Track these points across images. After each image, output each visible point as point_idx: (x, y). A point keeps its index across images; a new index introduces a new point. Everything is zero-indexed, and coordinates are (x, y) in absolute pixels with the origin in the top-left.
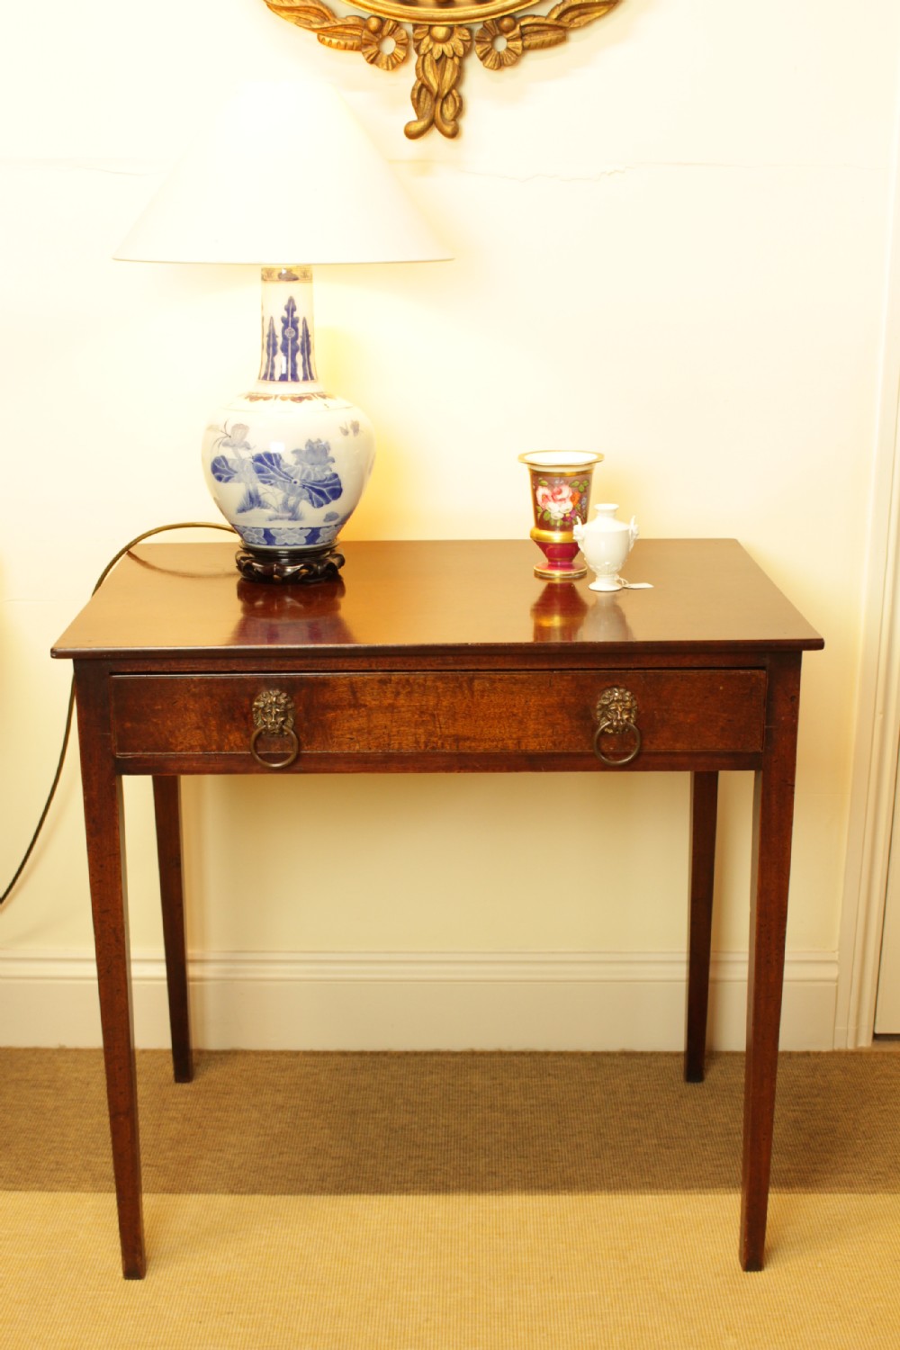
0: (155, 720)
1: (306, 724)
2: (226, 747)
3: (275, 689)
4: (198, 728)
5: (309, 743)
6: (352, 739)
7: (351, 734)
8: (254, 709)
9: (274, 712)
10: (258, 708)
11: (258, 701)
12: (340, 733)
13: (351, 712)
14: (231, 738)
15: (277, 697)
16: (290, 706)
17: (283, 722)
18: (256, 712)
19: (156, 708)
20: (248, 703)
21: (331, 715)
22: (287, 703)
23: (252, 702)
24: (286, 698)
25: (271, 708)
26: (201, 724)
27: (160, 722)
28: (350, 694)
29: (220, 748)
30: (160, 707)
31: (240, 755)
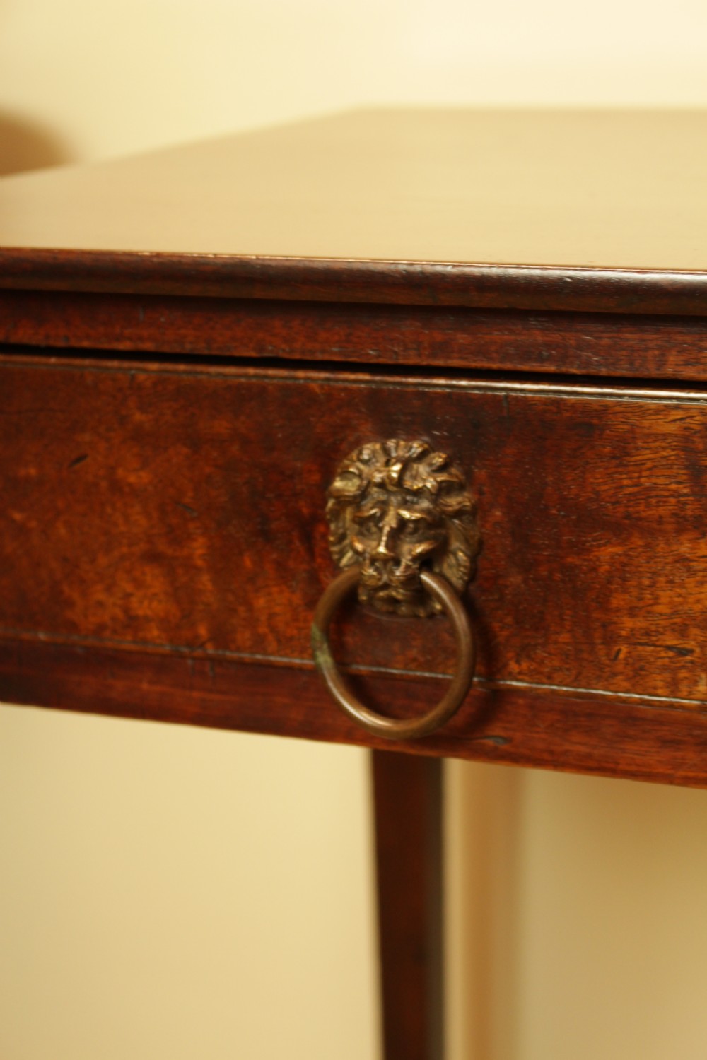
0: (18, 516)
1: (515, 579)
2: (244, 637)
3: (411, 436)
4: (153, 557)
5: (525, 652)
6: (683, 652)
7: (682, 632)
8: (331, 503)
9: (390, 522)
10: (343, 501)
11: (345, 474)
12: (640, 623)
13: (684, 548)
14: (261, 602)
15: (407, 464)
16: (454, 502)
17: (426, 562)
18: (337, 514)
19: (22, 472)
20: (316, 477)
21: (608, 553)
22: (444, 489)
23: (328, 478)
24: (442, 469)
25: (384, 505)
26: (162, 546)
27: (33, 524)
28: (683, 474)
29: (221, 637)
30: (33, 471)
31: (289, 668)
